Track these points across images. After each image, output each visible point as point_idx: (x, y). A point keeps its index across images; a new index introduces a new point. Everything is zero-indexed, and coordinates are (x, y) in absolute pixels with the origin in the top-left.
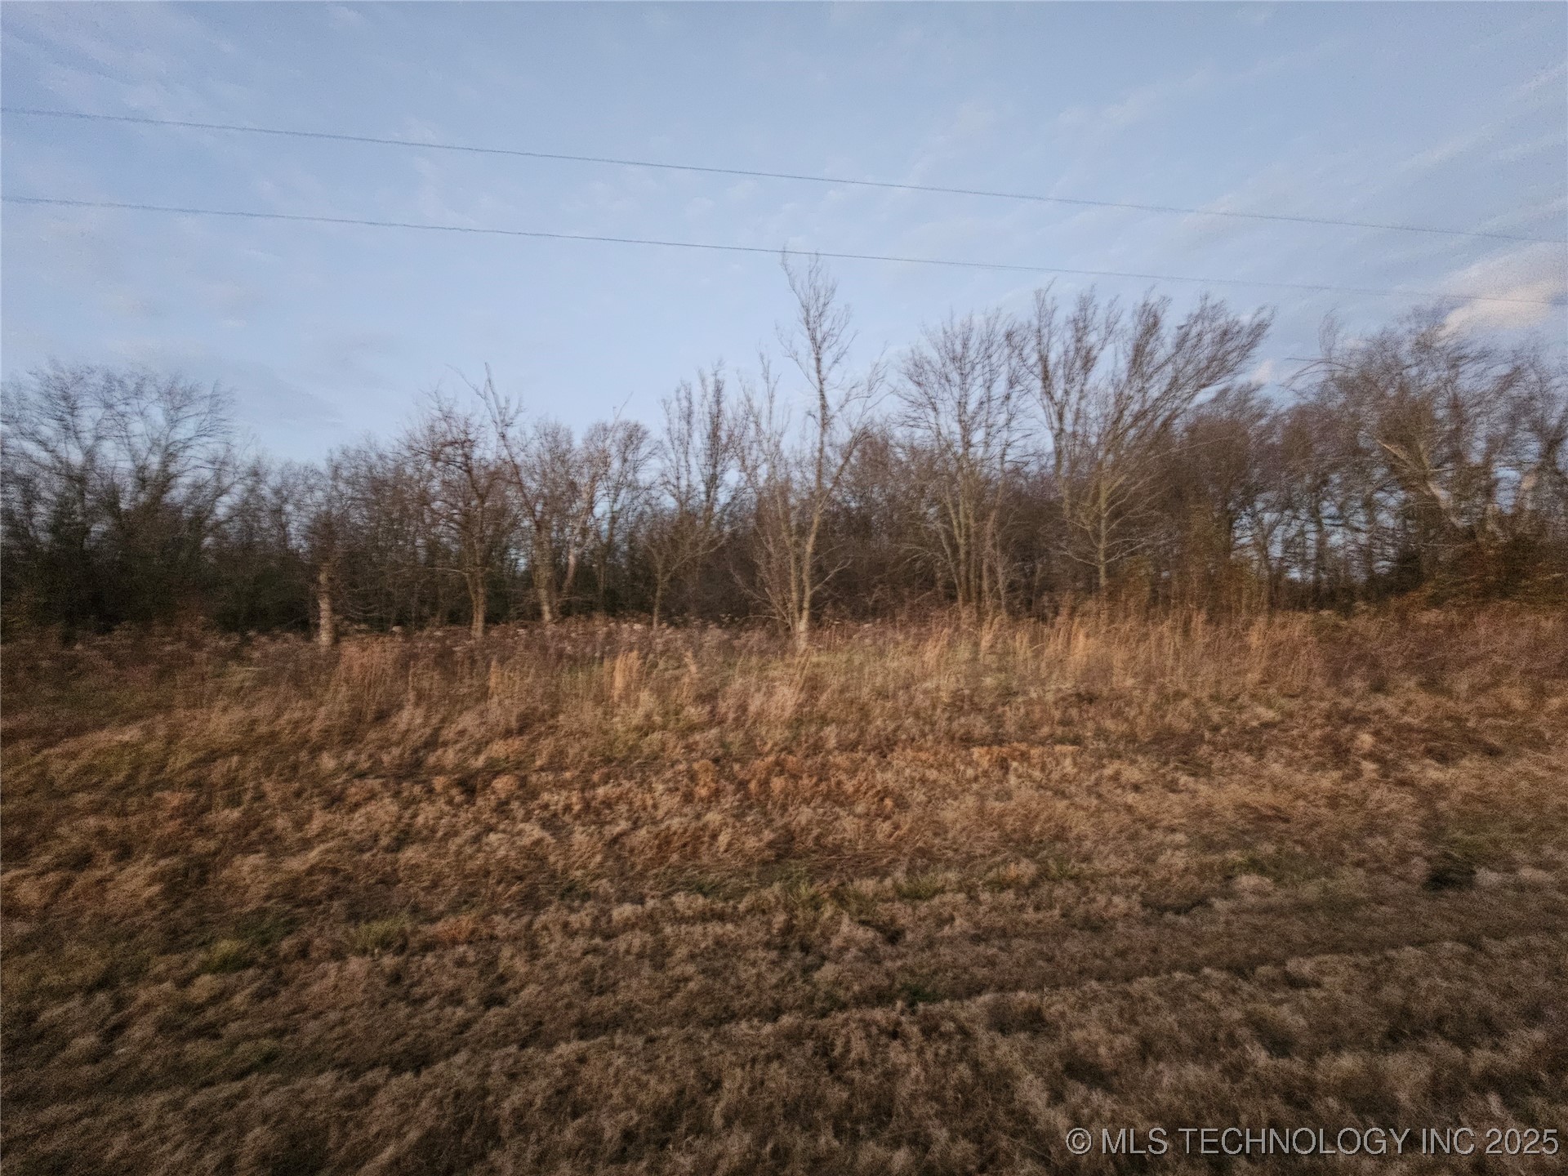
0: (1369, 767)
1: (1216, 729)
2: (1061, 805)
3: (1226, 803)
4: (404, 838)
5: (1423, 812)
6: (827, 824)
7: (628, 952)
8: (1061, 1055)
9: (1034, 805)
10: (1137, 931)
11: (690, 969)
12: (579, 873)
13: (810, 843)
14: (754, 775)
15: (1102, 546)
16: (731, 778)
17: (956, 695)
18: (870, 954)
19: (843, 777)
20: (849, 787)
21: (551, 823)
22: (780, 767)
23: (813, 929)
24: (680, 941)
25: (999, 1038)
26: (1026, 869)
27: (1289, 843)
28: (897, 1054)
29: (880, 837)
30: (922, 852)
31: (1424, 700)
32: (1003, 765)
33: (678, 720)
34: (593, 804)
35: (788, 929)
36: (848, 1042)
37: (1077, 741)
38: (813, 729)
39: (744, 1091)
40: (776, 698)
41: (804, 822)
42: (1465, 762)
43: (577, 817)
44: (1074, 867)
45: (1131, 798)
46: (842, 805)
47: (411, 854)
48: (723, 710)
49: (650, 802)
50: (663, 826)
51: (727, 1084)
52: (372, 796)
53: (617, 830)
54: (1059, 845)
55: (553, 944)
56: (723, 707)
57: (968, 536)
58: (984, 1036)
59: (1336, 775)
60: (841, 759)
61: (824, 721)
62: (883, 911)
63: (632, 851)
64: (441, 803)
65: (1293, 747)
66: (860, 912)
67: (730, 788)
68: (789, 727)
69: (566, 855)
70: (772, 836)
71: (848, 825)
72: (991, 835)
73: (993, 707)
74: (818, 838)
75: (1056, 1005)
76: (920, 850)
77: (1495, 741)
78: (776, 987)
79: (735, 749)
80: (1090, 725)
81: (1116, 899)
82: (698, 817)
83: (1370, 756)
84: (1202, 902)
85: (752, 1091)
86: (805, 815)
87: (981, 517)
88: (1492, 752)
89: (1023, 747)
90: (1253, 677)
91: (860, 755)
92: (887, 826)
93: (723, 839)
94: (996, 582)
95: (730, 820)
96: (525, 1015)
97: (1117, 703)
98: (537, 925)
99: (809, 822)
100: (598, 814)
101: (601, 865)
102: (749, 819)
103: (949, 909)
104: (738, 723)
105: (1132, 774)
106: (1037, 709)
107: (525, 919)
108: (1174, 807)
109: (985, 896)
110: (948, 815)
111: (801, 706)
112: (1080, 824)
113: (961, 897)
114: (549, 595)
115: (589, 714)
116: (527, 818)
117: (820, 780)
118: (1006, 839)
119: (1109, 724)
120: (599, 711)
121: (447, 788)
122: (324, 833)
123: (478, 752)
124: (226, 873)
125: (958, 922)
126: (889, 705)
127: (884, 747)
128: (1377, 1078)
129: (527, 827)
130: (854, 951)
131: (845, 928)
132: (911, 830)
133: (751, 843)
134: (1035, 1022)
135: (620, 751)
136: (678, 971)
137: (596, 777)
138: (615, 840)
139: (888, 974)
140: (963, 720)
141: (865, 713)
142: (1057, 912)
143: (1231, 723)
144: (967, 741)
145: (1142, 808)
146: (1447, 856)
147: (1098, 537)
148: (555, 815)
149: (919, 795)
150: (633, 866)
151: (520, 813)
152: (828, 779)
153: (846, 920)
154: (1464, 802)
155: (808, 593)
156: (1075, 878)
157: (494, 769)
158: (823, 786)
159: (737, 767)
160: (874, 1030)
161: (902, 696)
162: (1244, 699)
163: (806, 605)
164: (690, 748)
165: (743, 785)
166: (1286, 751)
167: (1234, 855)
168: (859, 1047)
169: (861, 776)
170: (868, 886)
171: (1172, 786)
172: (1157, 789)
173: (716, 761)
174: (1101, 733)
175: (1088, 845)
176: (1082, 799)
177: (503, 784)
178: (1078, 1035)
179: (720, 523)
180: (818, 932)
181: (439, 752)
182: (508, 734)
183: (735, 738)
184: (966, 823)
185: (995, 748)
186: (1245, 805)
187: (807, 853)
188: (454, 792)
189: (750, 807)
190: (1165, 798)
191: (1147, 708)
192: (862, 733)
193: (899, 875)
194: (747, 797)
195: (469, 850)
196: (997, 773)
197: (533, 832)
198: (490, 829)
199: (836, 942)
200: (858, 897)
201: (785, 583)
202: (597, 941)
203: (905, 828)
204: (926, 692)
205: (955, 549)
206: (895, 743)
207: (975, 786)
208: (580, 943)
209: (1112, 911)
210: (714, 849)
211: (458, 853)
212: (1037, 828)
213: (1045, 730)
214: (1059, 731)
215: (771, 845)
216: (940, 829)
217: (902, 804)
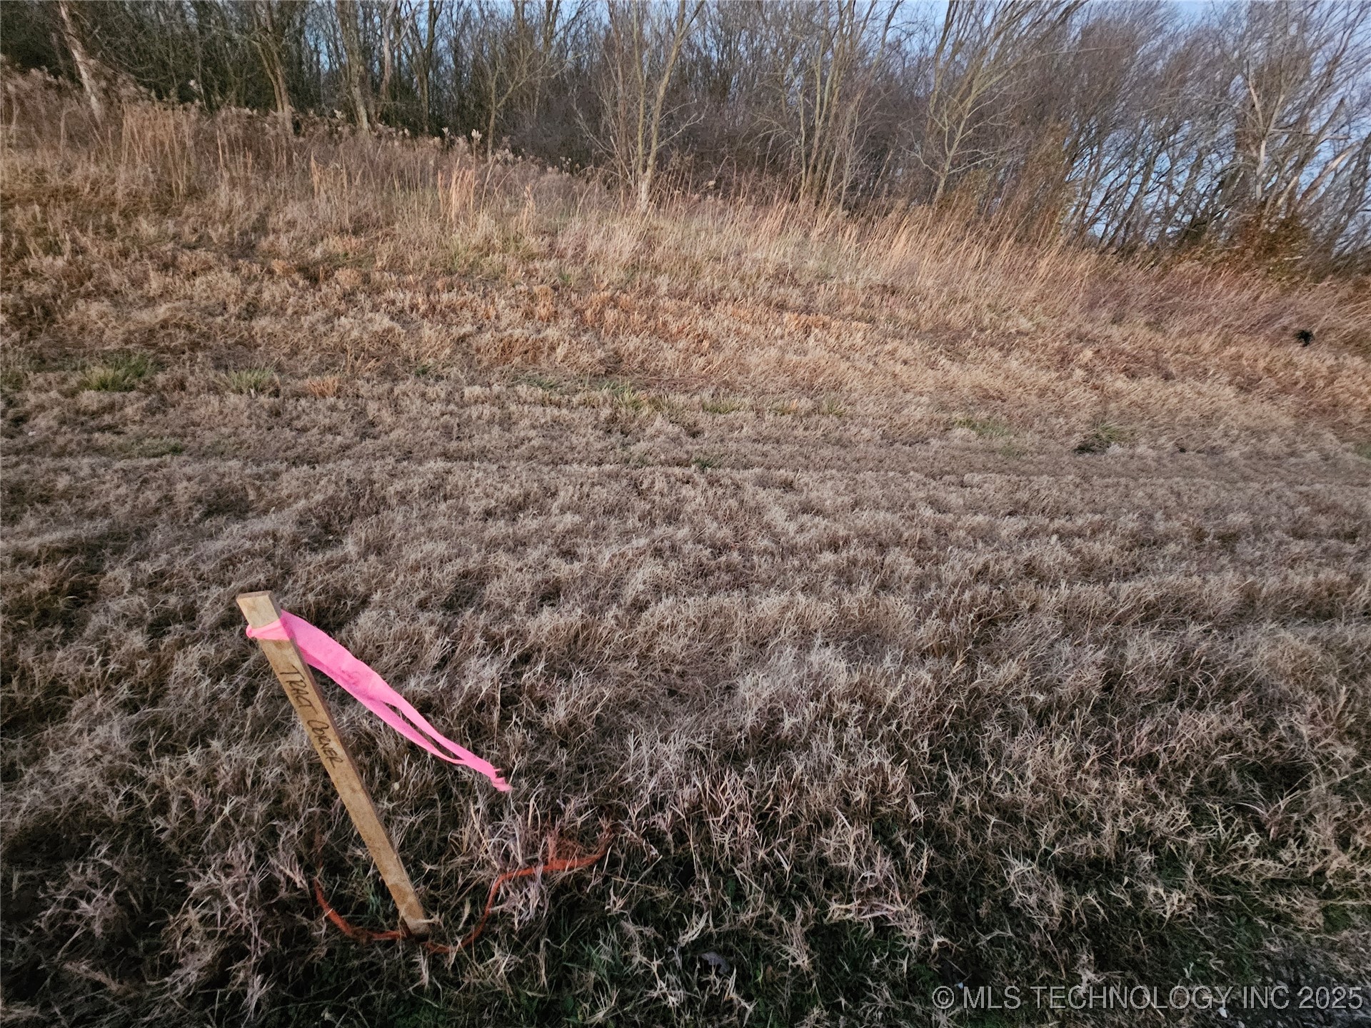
0: (1079, 374)
1: (982, 330)
2: (844, 365)
3: (967, 382)
4: (252, 311)
5: (1098, 408)
6: (650, 354)
7: (479, 418)
8: (800, 503)
9: (823, 362)
10: (872, 449)
11: (533, 433)
12: (431, 361)
13: (635, 365)
14: (591, 305)
15: (951, 154)
16: (569, 304)
17: (780, 268)
18: (675, 440)
19: (670, 318)
20: (674, 328)
21: (399, 316)
22: (614, 302)
23: (632, 422)
24: (522, 416)
25: (760, 490)
26: (805, 404)
27: (999, 414)
28: (687, 491)
29: (694, 369)
30: (727, 384)
31: (1143, 333)
32: (807, 331)
33: (518, 248)
34: (438, 307)
35: (613, 419)
36: (653, 482)
37: (872, 320)
38: (647, 276)
39: (575, 498)
40: (615, 241)
41: (632, 349)
42: (1146, 381)
43: (424, 316)
44: (842, 407)
45: (899, 368)
46: (666, 340)
47: (262, 323)
48: (563, 246)
49: (492, 313)
50: (506, 334)
51: (562, 494)
52: (208, 268)
53: (463, 331)
54: (833, 394)
55: (414, 406)
56: (562, 242)
57: (826, 119)
58: (750, 488)
59: (1054, 375)
60: (670, 304)
61: (657, 270)
62: (689, 417)
63: (478, 350)
64: (285, 284)
65: (1033, 352)
66: (671, 415)
67: (568, 312)
68: (626, 270)
69: (418, 343)
70: (603, 355)
71: (669, 355)
72: (783, 380)
73: (810, 285)
74: (642, 363)
75: (804, 478)
76: (724, 382)
77: (1173, 369)
78: (601, 450)
79: (573, 281)
80: (886, 311)
81: (864, 430)
82: (539, 331)
83: (1084, 367)
84: (925, 441)
85: (580, 499)
86: (633, 342)
87: (846, 96)
88: (1167, 377)
89: (827, 318)
90: (1030, 294)
91: (687, 302)
92: (702, 361)
93: (561, 352)
94: (841, 178)
95: (567, 338)
96: (397, 446)
97: (914, 298)
98: (397, 391)
99: (637, 349)
100: (444, 316)
101: (450, 357)
102: (584, 339)
103: (740, 421)
104: (578, 258)
105: (905, 351)
106: (847, 291)
107: (387, 386)
108: (929, 379)
109: (769, 417)
110: (753, 359)
111: (638, 253)
112: (855, 382)
113: (752, 414)
114: (364, 95)
115: (427, 229)
116: (375, 308)
117: (649, 318)
118: (794, 385)
119: (902, 313)
120: (437, 226)
121: (287, 272)
122: (166, 294)
123: (313, 244)
124: (72, 315)
125: (745, 429)
126: (719, 267)
127: (709, 302)
128: (992, 528)
129: (377, 317)
130: (662, 437)
131: (657, 424)
132: (720, 367)
133: (585, 358)
134: (788, 486)
135: (461, 265)
136: (522, 434)
137: (439, 284)
138: (462, 339)
139: (687, 452)
140: (782, 290)
141: (696, 270)
142: (819, 432)
143: (995, 328)
144: (782, 307)
145: (904, 377)
146: (1097, 436)
147: (951, 139)
148: (402, 311)
149: (732, 342)
150: (479, 362)
151: (368, 305)
152: (656, 318)
153: (659, 418)
154: (1129, 406)
155: (655, 148)
156: (840, 416)
157: (333, 262)
158: (651, 323)
159: (574, 296)
160: (673, 479)
161: (732, 261)
162: (1014, 311)
163: (650, 162)
164: (529, 274)
165: (579, 312)
166: (1028, 354)
167: (958, 416)
168: (660, 485)
169: (685, 320)
170: (680, 399)
171: (933, 365)
172: (921, 365)
173: (555, 288)
174: (892, 318)
175: (855, 395)
176: (862, 363)
177: (345, 277)
178: (814, 495)
179: (562, 49)
180: (636, 423)
181: (271, 237)
182: (342, 231)
183: (574, 272)
184: (765, 368)
185: (804, 316)
186: (980, 386)
187: (633, 372)
188: (296, 276)
189: (585, 331)
190: (923, 371)
191: (935, 306)
192: (691, 286)
193: (706, 396)
194: (583, 321)
195: (322, 328)
196: (800, 335)
197: (382, 322)
198: (338, 314)
199: (649, 431)
200: (671, 406)
201: (631, 136)
202: (452, 407)
203: (716, 364)
204: (754, 261)
205: (810, 131)
206: (720, 300)
207: (780, 342)
208: (437, 408)
209: (858, 437)
210: (552, 358)
211: (312, 330)
212: (821, 380)
213: (849, 309)
214: (859, 311)
215: (601, 362)
216: (744, 369)
217: (716, 346)
